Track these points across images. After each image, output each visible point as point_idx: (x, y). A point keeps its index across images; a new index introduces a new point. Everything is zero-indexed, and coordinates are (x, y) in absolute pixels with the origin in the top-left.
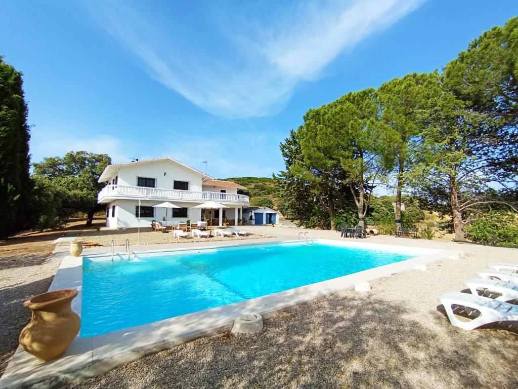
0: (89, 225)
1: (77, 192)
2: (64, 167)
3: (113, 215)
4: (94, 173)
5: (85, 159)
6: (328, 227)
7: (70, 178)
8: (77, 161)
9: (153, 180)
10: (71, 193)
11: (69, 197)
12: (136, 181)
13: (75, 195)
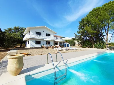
0: (21, 47)
1: (17, 37)
2: (13, 31)
3: (28, 44)
4: (22, 32)
5: (19, 29)
6: (92, 47)
7: (15, 33)
8: (17, 29)
9: (40, 33)
10: (16, 37)
11: (15, 38)
12: (35, 33)
13: (17, 38)
